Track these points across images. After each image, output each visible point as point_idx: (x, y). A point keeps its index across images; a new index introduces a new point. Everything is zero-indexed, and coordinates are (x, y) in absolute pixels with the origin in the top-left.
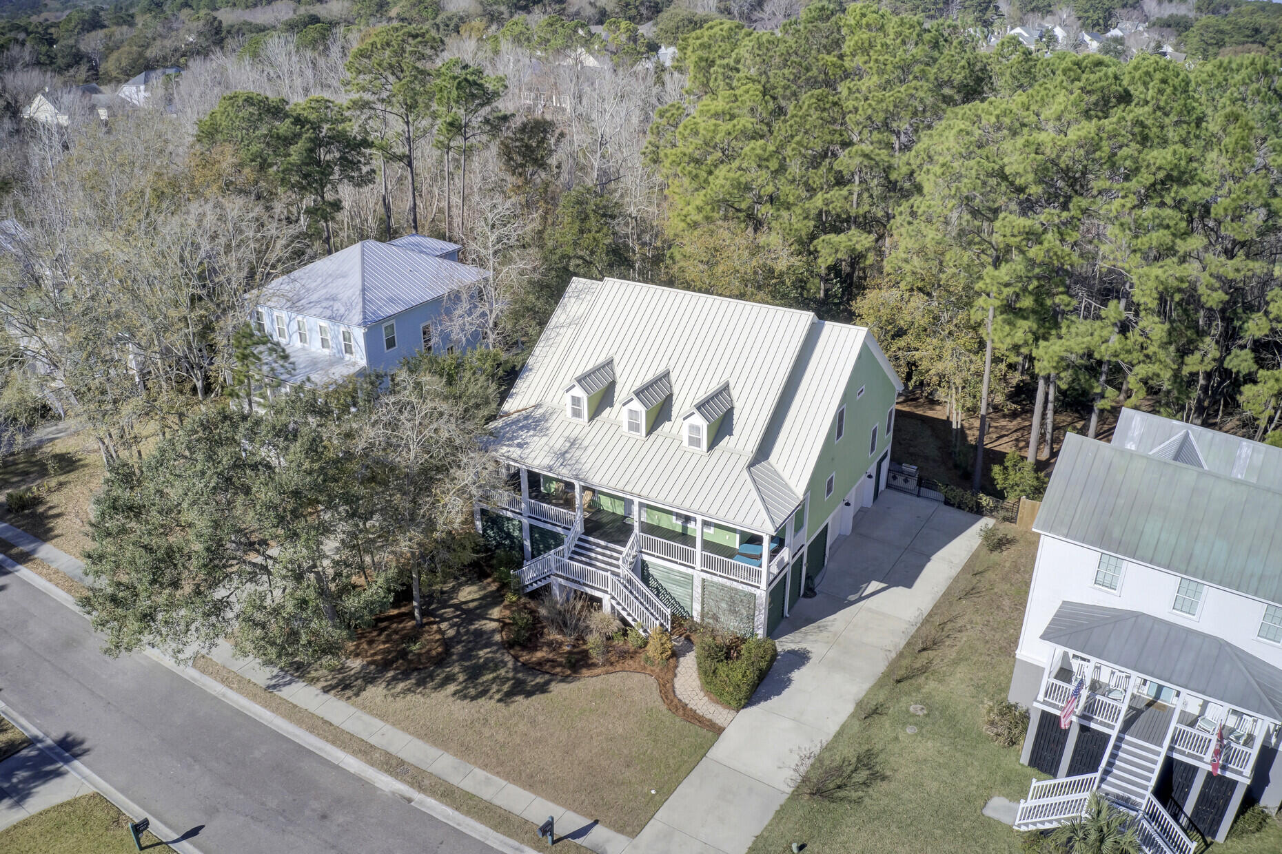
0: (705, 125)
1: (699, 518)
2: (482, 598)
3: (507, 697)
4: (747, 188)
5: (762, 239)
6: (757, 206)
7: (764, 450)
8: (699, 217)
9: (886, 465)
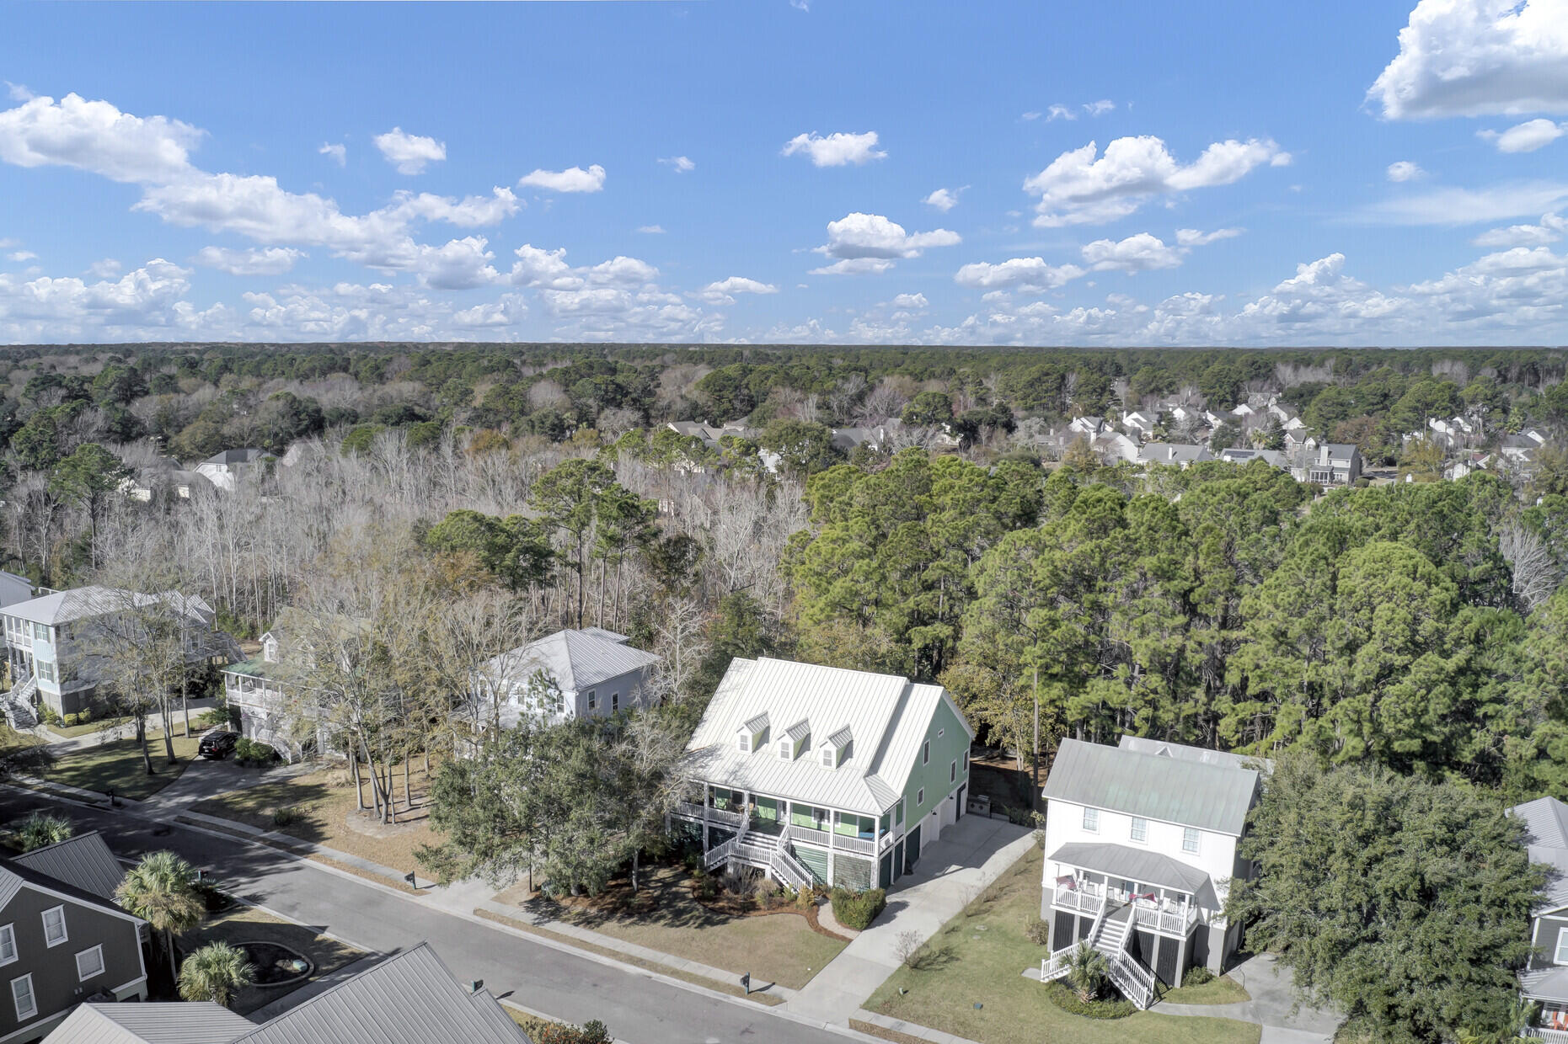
0: (825, 549)
1: (832, 811)
2: (674, 876)
3: (700, 926)
4: (857, 594)
5: (869, 631)
6: (865, 608)
7: (874, 768)
8: (822, 617)
9: (965, 794)
